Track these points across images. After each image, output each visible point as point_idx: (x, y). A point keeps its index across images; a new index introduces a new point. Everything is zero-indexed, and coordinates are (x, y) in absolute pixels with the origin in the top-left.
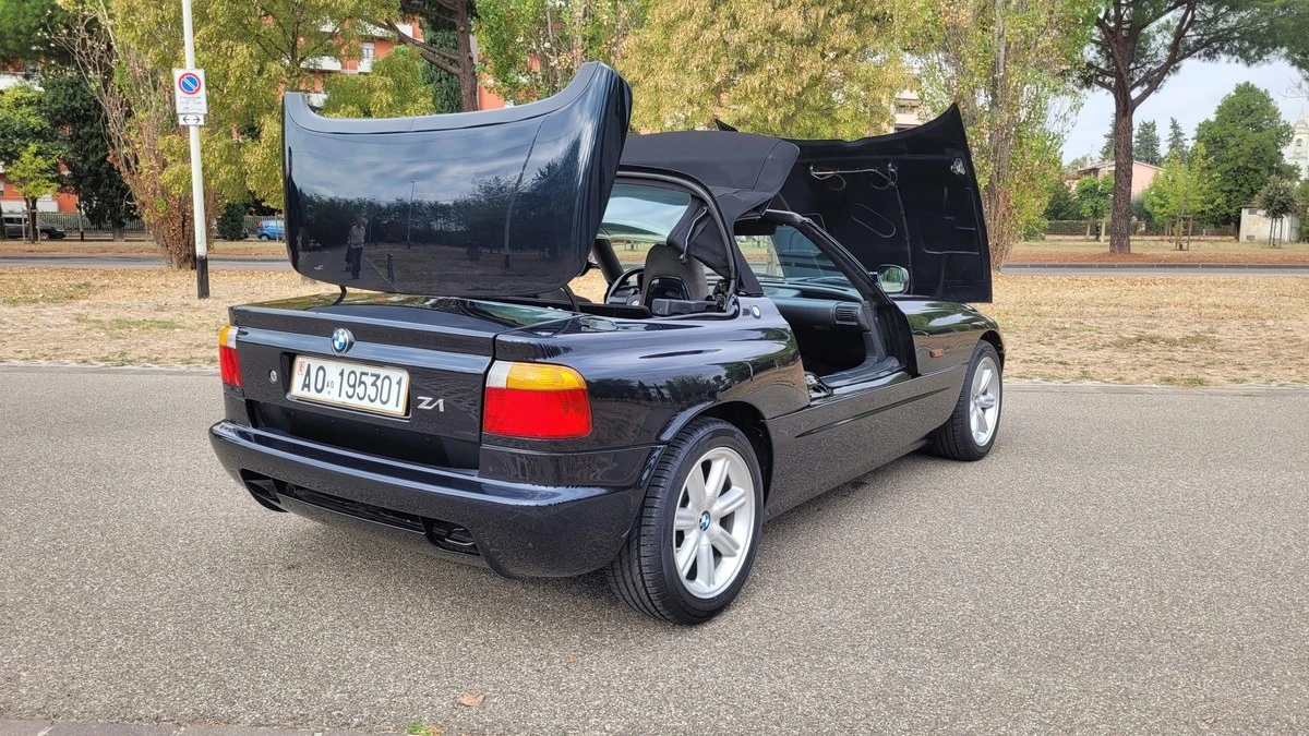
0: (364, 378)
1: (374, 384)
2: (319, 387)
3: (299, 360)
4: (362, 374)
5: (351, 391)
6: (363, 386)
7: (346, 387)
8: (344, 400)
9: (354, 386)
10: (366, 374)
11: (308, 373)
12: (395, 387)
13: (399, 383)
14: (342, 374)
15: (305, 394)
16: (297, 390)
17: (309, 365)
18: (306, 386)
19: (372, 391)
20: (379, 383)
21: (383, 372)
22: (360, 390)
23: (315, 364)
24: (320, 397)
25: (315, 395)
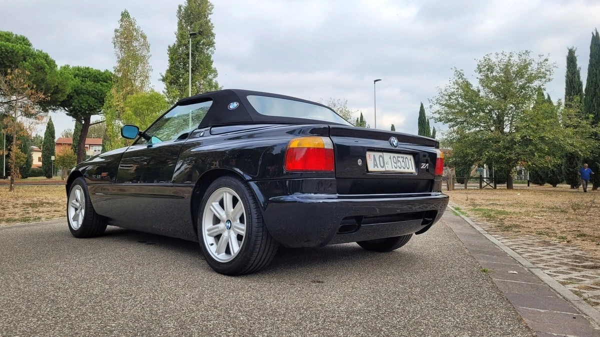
0: (399, 159)
1: (403, 161)
2: (382, 165)
3: (368, 154)
4: (398, 157)
5: (395, 165)
6: (399, 162)
7: (393, 164)
8: (394, 169)
9: (396, 163)
11: (375, 160)
12: (410, 162)
13: (410, 160)
14: (390, 158)
15: (376, 169)
16: (371, 168)
17: (374, 156)
18: (376, 165)
19: (403, 164)
20: (405, 161)
21: (405, 156)
22: (399, 164)
23: (377, 154)
24: (383, 169)
25: (380, 169)
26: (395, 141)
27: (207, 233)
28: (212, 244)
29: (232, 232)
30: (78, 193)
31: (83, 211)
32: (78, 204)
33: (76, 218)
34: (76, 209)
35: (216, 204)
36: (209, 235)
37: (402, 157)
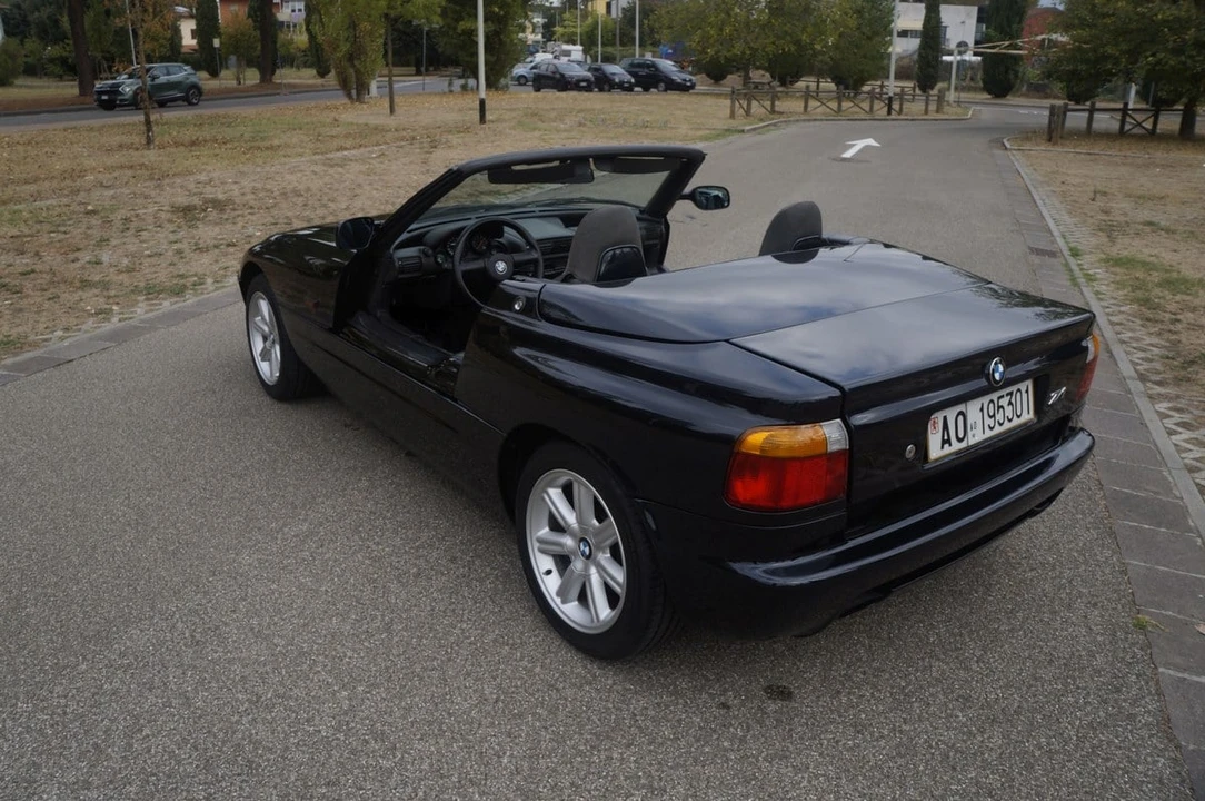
0: (1001, 402)
1: (1010, 403)
2: (961, 436)
3: (932, 420)
4: (999, 398)
5: (991, 422)
6: (1001, 410)
7: (987, 422)
8: (989, 434)
9: (994, 415)
10: (1002, 397)
11: (945, 427)
12: (1025, 395)
13: (1027, 391)
14: (982, 410)
15: (948, 450)
16: (935, 453)
17: (945, 418)
18: (946, 442)
19: (1009, 411)
20: (1013, 401)
21: (1013, 389)
22: (1000, 416)
23: (951, 413)
24: (963, 445)
25: (957, 446)
26: (998, 370)
27: (537, 545)
28: (549, 572)
29: (593, 570)
30: (264, 306)
31: (278, 348)
32: (266, 329)
33: (266, 355)
34: (265, 339)
35: (555, 495)
36: (543, 551)
37: (1007, 395)
